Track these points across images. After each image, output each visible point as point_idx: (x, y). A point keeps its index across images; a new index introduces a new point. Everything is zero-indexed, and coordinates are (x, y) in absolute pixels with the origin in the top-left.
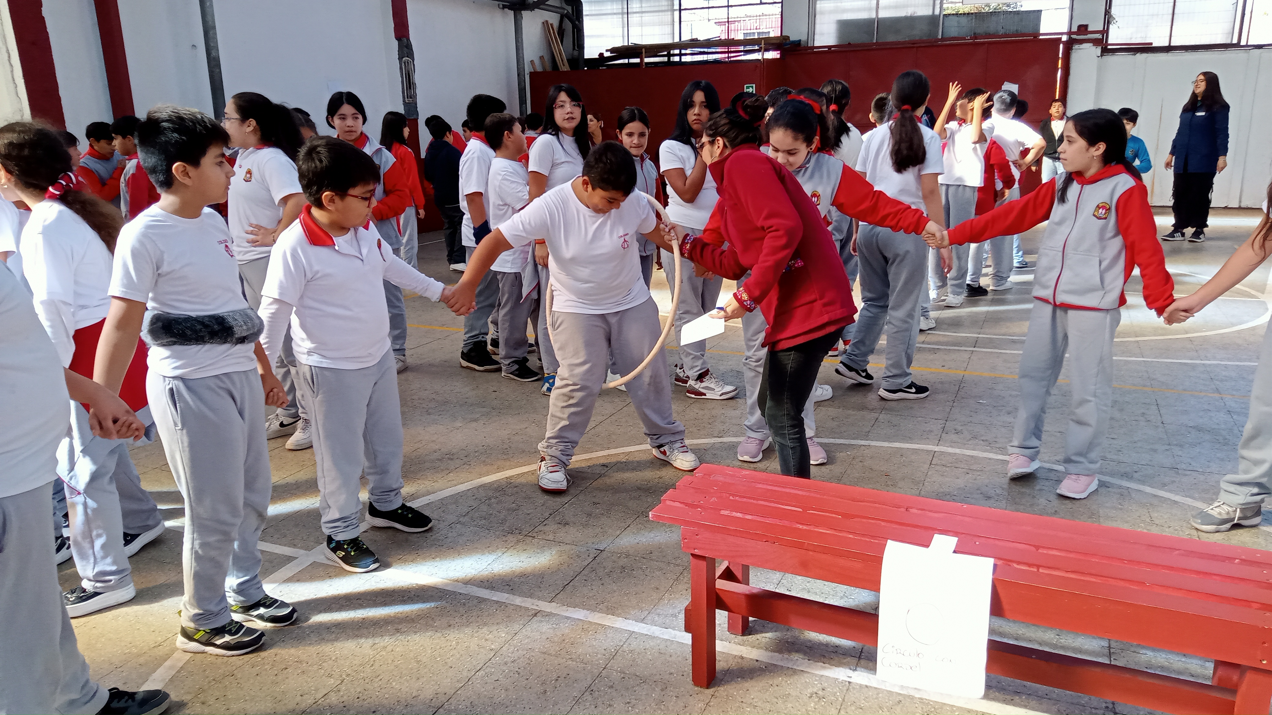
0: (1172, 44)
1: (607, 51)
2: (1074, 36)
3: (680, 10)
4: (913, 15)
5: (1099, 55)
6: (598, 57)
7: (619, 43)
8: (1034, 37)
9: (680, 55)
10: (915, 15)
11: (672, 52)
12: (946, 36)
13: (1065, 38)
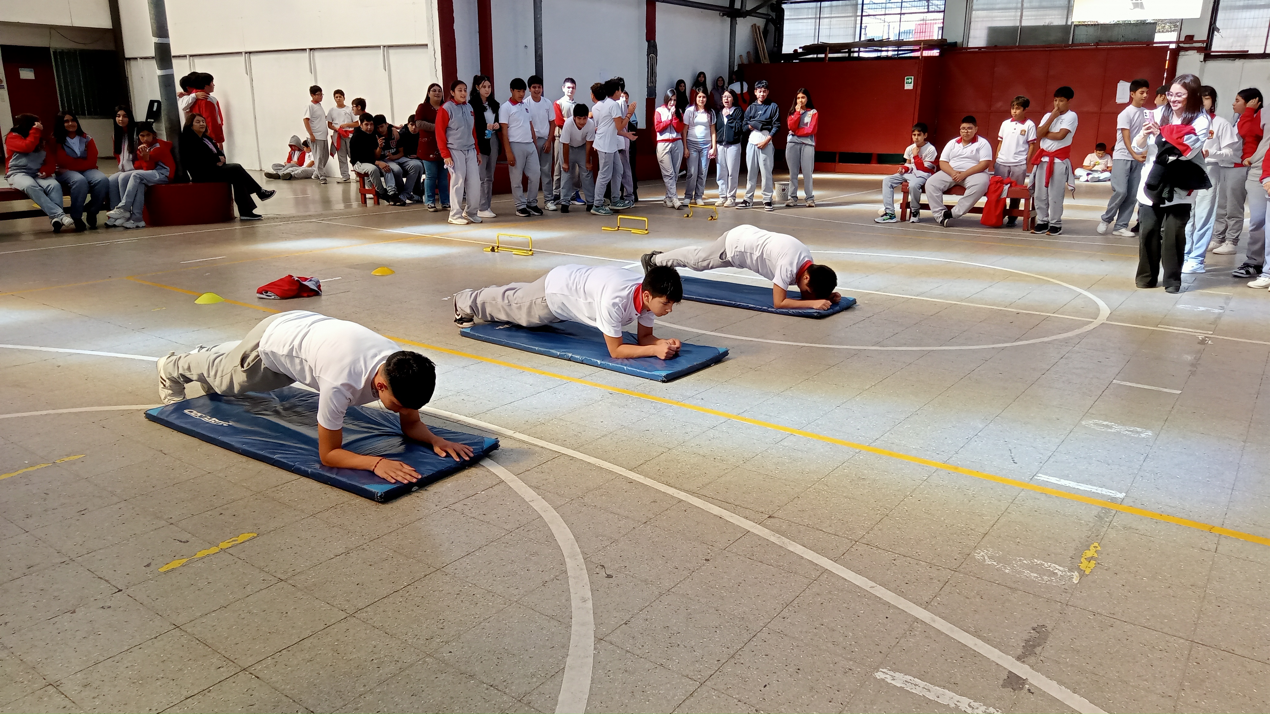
0: (1267, 52)
1: (800, 48)
2: (1181, 45)
3: (862, 16)
4: (1049, 24)
5: (1203, 60)
6: (793, 52)
7: (809, 42)
8: (1147, 45)
9: (859, 52)
10: (1052, 25)
11: (852, 50)
12: (1076, 42)
13: (1173, 46)
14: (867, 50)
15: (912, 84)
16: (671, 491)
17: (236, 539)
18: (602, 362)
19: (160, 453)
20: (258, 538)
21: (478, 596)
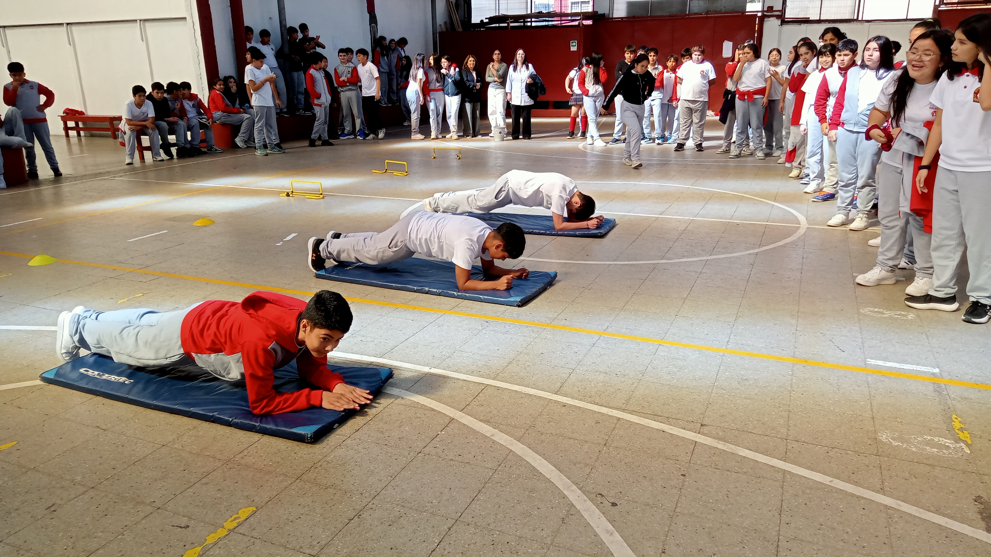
0: (821, 19)
1: (486, 19)
2: (765, 13)
5: (780, 24)
6: (480, 22)
7: (493, 14)
8: (743, 14)
9: (531, 22)
11: (526, 20)
12: (691, 12)
13: (759, 14)
14: (537, 20)
15: (576, 47)
16: (604, 410)
17: (237, 516)
18: (459, 294)
19: (98, 429)
20: (259, 512)
21: (513, 543)
